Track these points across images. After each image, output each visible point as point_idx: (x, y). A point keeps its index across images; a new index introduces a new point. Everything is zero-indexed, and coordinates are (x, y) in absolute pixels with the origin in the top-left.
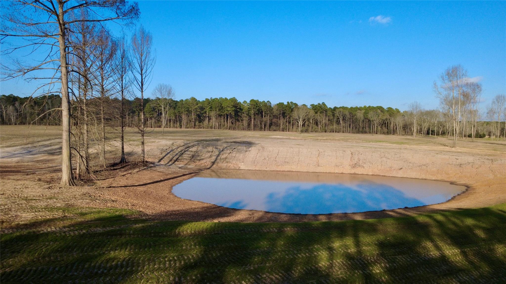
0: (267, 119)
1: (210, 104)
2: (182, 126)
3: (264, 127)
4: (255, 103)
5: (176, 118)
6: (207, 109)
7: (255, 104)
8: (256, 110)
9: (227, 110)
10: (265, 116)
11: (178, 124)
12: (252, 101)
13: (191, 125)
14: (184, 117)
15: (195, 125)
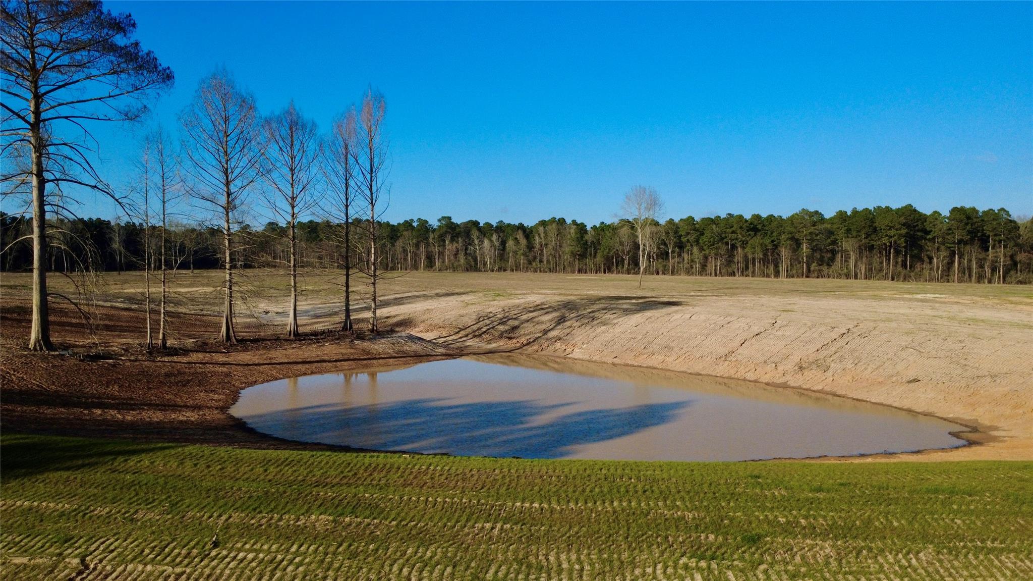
3: (992, 275)
4: (963, 217)
5: (765, 255)
6: (841, 234)
8: (964, 233)
9: (887, 235)
10: (993, 248)
11: (772, 267)
12: (954, 210)
13: (800, 271)
14: (784, 252)
15: (809, 270)
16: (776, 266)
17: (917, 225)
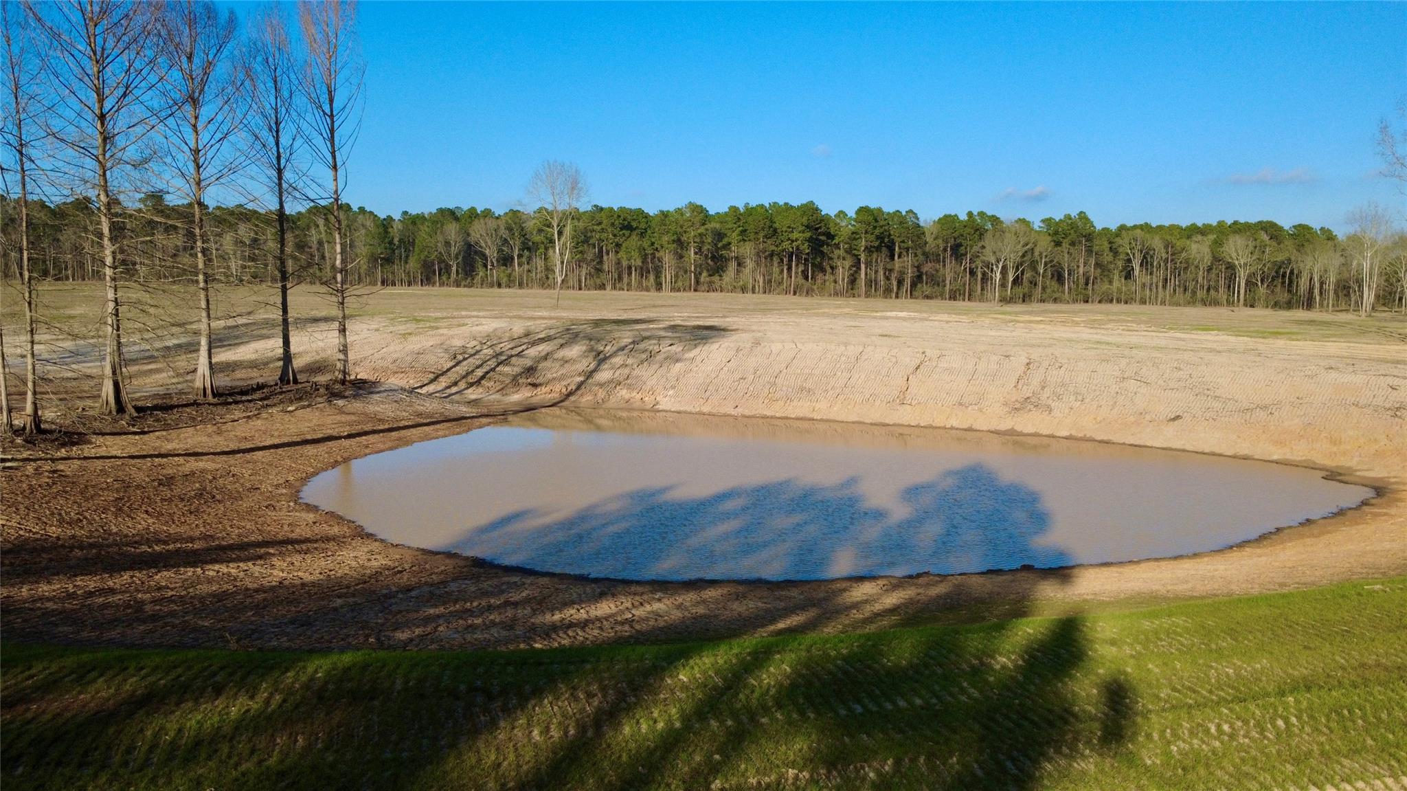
0: (905, 264)
1: (741, 223)
2: (661, 284)
3: (899, 288)
4: (871, 218)
5: (644, 261)
6: (734, 237)
7: (870, 216)
8: (873, 238)
9: (789, 239)
10: (899, 257)
11: (652, 277)
12: (863, 210)
13: (687, 284)
14: (668, 259)
15: (697, 282)
16: (658, 276)
17: (820, 228)
